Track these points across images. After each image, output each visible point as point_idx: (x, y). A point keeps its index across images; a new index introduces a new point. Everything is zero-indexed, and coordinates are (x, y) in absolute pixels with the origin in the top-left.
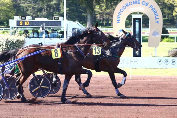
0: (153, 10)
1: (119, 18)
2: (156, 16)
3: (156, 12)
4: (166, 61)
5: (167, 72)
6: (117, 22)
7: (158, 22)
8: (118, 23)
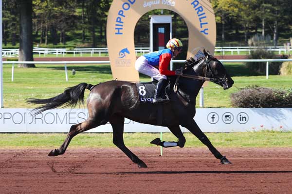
0: (195, 6)
1: (121, 24)
2: (200, 19)
3: (201, 9)
4: (226, 116)
5: (231, 140)
6: (117, 31)
7: (206, 32)
8: (119, 33)
